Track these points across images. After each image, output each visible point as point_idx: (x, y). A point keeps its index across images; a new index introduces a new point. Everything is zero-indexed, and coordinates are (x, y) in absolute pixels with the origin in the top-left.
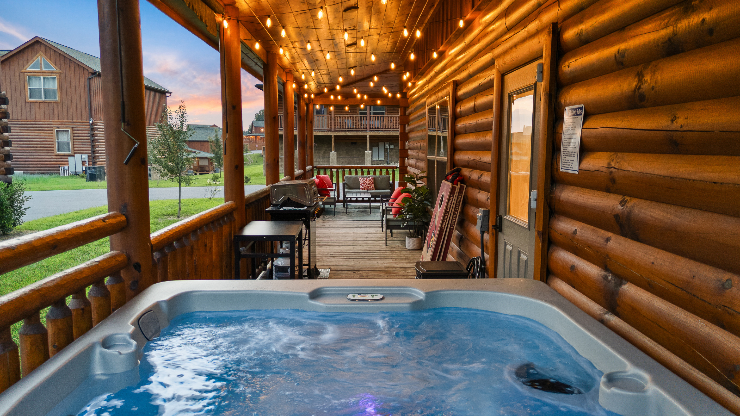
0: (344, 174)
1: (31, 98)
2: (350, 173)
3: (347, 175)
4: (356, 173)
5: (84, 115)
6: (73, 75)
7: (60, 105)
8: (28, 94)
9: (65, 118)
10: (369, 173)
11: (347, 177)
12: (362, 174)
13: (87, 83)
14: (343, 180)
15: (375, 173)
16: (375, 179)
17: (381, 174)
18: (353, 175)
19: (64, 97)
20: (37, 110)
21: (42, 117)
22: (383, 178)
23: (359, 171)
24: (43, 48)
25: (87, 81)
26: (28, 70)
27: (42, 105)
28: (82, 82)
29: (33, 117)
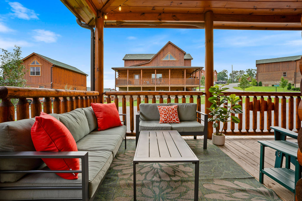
0: (139, 102)
1: (31, 75)
2: (147, 101)
3: (143, 102)
4: (154, 101)
5: (49, 81)
6: (46, 66)
7: (41, 77)
8: (30, 74)
9: (43, 82)
10: (169, 100)
11: (143, 106)
12: (162, 101)
13: (51, 69)
14: (138, 109)
15: (177, 100)
16: (178, 108)
17: (184, 101)
18: (150, 102)
19: (43, 74)
20: (33, 79)
21: (35, 82)
22: (188, 107)
23: (157, 98)
24: (36, 57)
25: (51, 68)
26: (31, 65)
27: (35, 77)
28: (49, 69)
29: (31, 82)
